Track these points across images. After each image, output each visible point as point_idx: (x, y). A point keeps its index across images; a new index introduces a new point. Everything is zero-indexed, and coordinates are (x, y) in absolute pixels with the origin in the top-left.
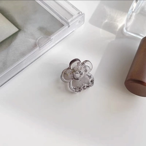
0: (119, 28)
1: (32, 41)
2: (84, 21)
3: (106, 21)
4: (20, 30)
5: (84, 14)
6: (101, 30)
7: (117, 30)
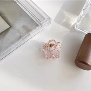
0: (72, 25)
1: (18, 35)
2: (51, 22)
3: (65, 20)
4: (11, 27)
5: (51, 18)
6: (61, 26)
7: (71, 27)
